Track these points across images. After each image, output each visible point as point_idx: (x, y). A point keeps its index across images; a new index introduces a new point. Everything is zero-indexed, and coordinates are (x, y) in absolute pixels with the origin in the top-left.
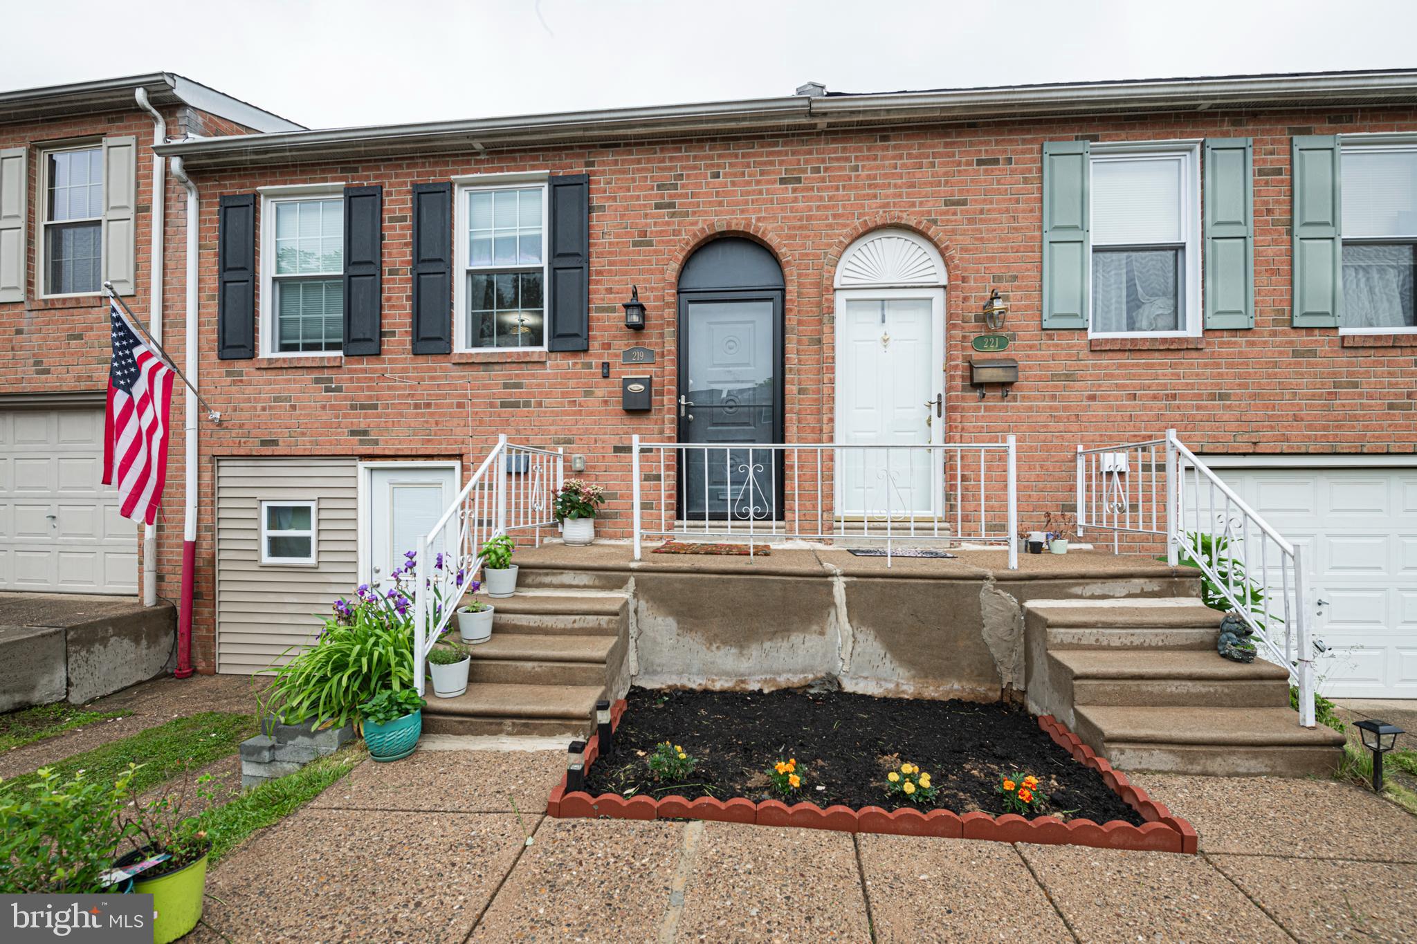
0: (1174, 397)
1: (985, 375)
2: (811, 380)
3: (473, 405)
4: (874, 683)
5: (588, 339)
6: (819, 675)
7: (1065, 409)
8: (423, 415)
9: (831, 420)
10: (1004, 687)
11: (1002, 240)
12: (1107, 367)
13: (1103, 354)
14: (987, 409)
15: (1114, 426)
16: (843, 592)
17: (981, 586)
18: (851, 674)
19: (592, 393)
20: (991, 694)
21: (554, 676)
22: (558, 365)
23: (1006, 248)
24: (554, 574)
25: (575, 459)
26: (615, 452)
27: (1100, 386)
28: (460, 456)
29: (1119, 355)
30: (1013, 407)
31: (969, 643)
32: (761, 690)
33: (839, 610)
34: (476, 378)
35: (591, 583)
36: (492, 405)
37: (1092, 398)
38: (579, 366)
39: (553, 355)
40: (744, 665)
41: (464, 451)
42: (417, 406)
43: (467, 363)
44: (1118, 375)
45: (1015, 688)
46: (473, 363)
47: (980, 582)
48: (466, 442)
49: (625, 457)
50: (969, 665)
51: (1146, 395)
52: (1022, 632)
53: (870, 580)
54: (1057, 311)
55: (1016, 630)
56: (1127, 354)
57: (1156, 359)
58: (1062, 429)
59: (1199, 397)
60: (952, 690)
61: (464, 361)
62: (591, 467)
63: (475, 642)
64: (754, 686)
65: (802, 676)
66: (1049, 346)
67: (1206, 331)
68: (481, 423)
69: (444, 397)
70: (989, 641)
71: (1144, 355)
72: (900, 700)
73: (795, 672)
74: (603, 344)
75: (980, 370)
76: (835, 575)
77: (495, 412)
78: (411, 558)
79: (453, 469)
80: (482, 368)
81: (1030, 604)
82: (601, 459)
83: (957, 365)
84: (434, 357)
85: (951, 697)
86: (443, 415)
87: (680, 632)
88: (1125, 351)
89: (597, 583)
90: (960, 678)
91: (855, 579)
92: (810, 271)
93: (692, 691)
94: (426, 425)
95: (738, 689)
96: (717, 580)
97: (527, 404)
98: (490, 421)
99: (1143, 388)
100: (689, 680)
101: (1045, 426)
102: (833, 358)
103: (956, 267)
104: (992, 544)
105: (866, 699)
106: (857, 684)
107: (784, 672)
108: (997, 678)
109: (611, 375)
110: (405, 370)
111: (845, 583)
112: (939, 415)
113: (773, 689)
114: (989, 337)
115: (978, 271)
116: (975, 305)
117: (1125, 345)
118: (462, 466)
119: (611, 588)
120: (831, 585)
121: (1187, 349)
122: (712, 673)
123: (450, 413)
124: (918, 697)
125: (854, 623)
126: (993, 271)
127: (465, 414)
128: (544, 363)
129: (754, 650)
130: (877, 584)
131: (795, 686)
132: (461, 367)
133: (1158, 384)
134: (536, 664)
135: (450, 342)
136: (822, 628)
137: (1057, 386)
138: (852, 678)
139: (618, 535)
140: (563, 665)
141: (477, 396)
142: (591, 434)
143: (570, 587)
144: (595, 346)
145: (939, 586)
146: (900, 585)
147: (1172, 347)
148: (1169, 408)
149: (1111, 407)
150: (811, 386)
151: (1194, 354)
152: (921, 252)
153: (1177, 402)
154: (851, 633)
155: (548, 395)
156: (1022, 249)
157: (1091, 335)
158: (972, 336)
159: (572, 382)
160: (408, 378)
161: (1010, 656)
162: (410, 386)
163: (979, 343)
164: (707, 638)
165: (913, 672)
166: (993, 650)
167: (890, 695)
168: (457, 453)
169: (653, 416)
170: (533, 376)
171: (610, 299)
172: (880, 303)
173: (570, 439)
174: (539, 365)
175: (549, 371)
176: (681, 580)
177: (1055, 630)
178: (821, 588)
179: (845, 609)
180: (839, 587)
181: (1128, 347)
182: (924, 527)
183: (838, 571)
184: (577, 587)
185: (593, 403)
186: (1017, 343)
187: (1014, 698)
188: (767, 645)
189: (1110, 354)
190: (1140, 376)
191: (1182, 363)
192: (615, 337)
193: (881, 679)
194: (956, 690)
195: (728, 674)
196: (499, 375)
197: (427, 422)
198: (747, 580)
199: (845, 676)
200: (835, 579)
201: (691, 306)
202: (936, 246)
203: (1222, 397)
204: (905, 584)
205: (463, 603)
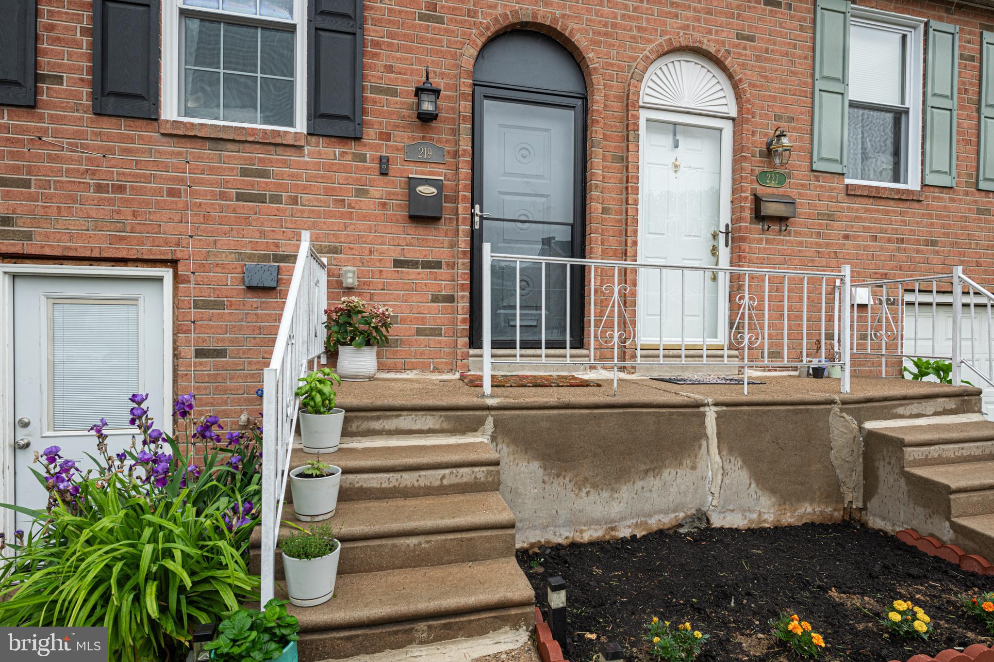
0: (902, 241)
1: (771, 209)
2: (614, 199)
3: (194, 194)
4: (740, 515)
5: (361, 124)
6: (689, 513)
7: (827, 245)
8: (111, 201)
9: (635, 243)
10: (846, 506)
11: (782, 81)
12: (857, 210)
13: (855, 199)
14: (768, 241)
15: (861, 263)
16: (714, 422)
17: (830, 410)
18: (719, 509)
19: (367, 191)
20: (836, 514)
21: (448, 552)
22: (319, 152)
23: (785, 89)
24: (388, 417)
25: (347, 272)
26: (395, 266)
27: (852, 226)
28: (173, 263)
29: (866, 200)
30: (788, 241)
31: (819, 466)
32: (634, 537)
33: (710, 442)
34: (199, 158)
35: (437, 427)
36: (223, 196)
37: (846, 237)
38: (350, 157)
39: (314, 139)
40: (615, 509)
41: (179, 255)
42: (100, 188)
43: (185, 136)
44: (865, 219)
45: (854, 507)
46: (195, 137)
47: (829, 406)
48: (184, 243)
49: (408, 273)
50: (819, 488)
51: (884, 237)
52: (861, 452)
53: (738, 408)
54: (824, 155)
55: (856, 451)
56: (872, 200)
57: (892, 206)
58: (824, 264)
59: (918, 242)
60: (805, 514)
61: (181, 133)
62: (364, 283)
63: (321, 518)
64: (624, 532)
65: (673, 515)
66: (816, 186)
67: (924, 185)
68: (207, 219)
69: (147, 179)
70: (836, 463)
71: (883, 202)
72: (763, 530)
73: (666, 512)
74: (381, 133)
75: (767, 204)
76: (707, 405)
77: (228, 206)
78: (139, 403)
79: (160, 280)
80: (208, 144)
81: (869, 425)
82: (377, 275)
83: (747, 197)
84: (130, 122)
85: (804, 521)
86: (148, 204)
87: (546, 478)
88: (870, 197)
89: (445, 425)
90: (812, 501)
91: (725, 408)
92: (614, 83)
93: (558, 547)
94: (116, 216)
95: (607, 537)
96: (588, 415)
97: (276, 199)
98: (221, 217)
99: (884, 231)
100: (555, 534)
101: (813, 261)
102: (638, 178)
103: (748, 101)
104: (769, 370)
105: (733, 532)
106: (724, 518)
107: (655, 513)
108: (840, 498)
109: (391, 173)
110: (78, 135)
111: (716, 412)
112: (727, 246)
113: (644, 533)
114: (770, 173)
115: (762, 108)
116: (759, 142)
117: (872, 192)
118: (176, 276)
119: (463, 432)
120: (703, 415)
121: (913, 200)
122: (580, 523)
123: (157, 202)
124: (777, 524)
125: (724, 453)
126: (775, 110)
127: (181, 205)
128: (300, 148)
129: (626, 492)
130: (744, 413)
131: (666, 527)
132: (175, 140)
133: (893, 229)
134: (421, 539)
135: (156, 104)
136: (694, 462)
137: (821, 224)
138: (720, 512)
139: (399, 366)
140: (459, 536)
141: (201, 183)
142: (365, 242)
143: (410, 432)
144: (370, 135)
145: (796, 412)
146: (764, 412)
147: (903, 198)
148: (898, 250)
149: (859, 246)
150: (613, 206)
151: (916, 205)
152: (714, 81)
153: (904, 245)
154: (721, 465)
155: (305, 190)
156: (798, 93)
157: (847, 181)
158: (757, 170)
159: (340, 176)
160: (87, 147)
161: (851, 476)
162: (88, 159)
163: (761, 178)
164: (576, 483)
165: (773, 500)
166: (838, 471)
167: (753, 526)
168: (169, 257)
169: (442, 226)
170: (285, 163)
171: (390, 79)
172: (671, 126)
173: (335, 247)
174: (293, 150)
175: (307, 159)
176: (549, 418)
177: (909, 449)
178: (694, 419)
179: (716, 440)
180: (711, 415)
181: (874, 194)
182: (715, 354)
183: (710, 400)
184: (420, 432)
185: (367, 205)
186: (792, 181)
187: (854, 515)
188: (639, 484)
189: (860, 199)
190: (879, 221)
191: (908, 212)
192: (396, 126)
193: (745, 511)
194: (809, 514)
195: (597, 522)
196: (234, 157)
197: (118, 212)
198: (618, 413)
199: (713, 511)
200: (707, 409)
201: (486, 102)
202: (730, 77)
203: (934, 243)
204: (769, 411)
205: (294, 464)
